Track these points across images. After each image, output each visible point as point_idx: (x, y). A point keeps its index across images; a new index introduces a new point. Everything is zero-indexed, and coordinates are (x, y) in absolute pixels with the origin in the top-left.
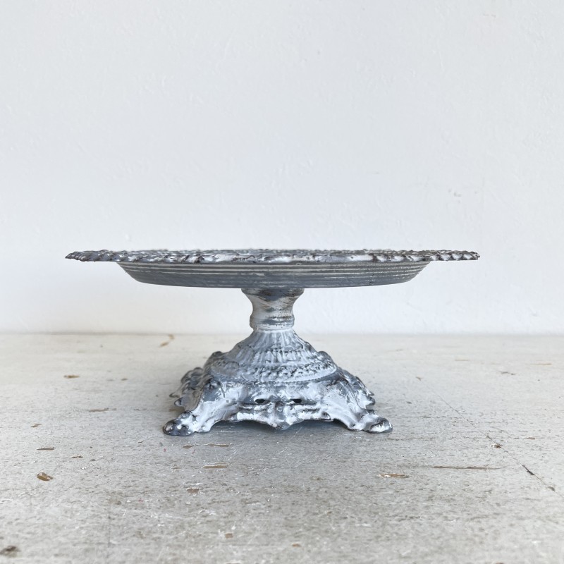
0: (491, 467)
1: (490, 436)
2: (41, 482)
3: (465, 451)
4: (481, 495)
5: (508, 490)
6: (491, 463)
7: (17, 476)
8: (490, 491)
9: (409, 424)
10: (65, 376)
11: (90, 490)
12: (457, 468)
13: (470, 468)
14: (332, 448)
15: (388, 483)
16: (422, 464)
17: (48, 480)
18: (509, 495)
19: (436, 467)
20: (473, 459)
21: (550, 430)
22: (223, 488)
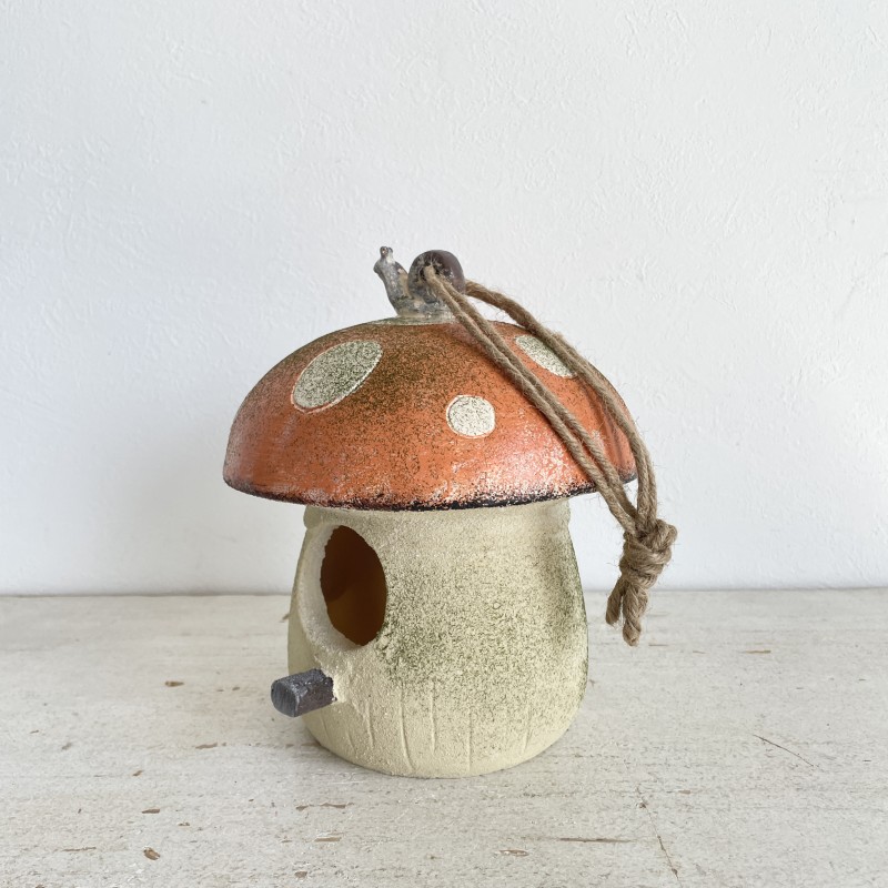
0: (622, 838)
1: (641, 789)
2: (149, 860)
3: (604, 813)
4: (595, 882)
5: (627, 874)
6: (626, 832)
7: (125, 853)
8: (607, 875)
9: (555, 768)
10: (167, 683)
11: (199, 874)
12: (585, 841)
13: (599, 840)
14: (458, 809)
15: (505, 863)
16: (549, 834)
17: (155, 859)
19: (562, 839)
20: (608, 827)
21: (713, 778)
22: (332, 871)
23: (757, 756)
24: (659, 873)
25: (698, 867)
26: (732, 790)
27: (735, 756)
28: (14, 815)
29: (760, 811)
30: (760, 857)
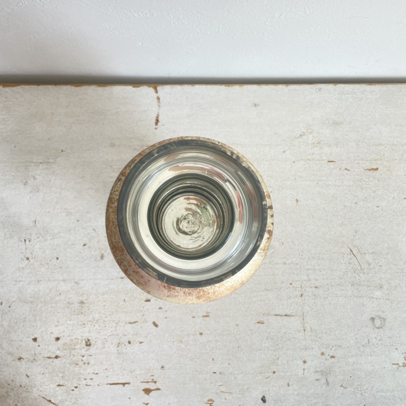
0: (293, 314)
1: (303, 286)
3: (289, 300)
4: (282, 336)
8: (285, 333)
12: (282, 316)
13: (286, 315)
18: (291, 335)
20: (289, 308)
21: (327, 278)
22: (209, 332)
23: (345, 263)
24: (300, 331)
25: (311, 329)
26: (332, 286)
27: (338, 263)
28: (104, 304)
29: (337, 299)
30: (329, 323)
